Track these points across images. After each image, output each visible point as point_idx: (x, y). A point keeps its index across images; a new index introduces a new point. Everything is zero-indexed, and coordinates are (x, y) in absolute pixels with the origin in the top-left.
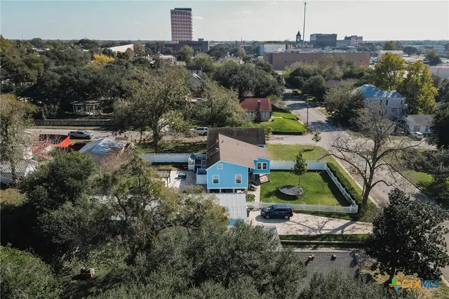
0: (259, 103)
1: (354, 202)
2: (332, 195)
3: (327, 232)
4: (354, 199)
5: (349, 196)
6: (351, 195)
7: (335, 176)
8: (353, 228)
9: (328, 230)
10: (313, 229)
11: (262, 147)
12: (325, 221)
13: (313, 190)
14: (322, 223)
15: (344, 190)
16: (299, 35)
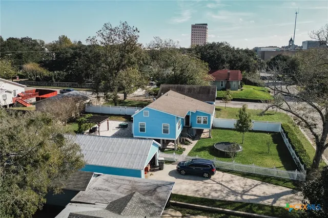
0: (229, 74)
1: (302, 167)
2: (278, 158)
3: (253, 197)
4: (303, 163)
5: (298, 159)
6: (300, 159)
7: (287, 137)
8: (291, 198)
9: (255, 195)
10: (235, 193)
11: (211, 104)
12: (255, 184)
13: (256, 150)
14: (250, 186)
15: (294, 152)
16: (291, 40)
